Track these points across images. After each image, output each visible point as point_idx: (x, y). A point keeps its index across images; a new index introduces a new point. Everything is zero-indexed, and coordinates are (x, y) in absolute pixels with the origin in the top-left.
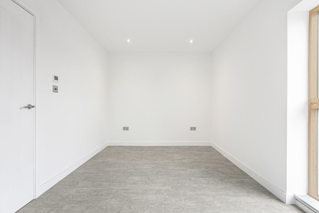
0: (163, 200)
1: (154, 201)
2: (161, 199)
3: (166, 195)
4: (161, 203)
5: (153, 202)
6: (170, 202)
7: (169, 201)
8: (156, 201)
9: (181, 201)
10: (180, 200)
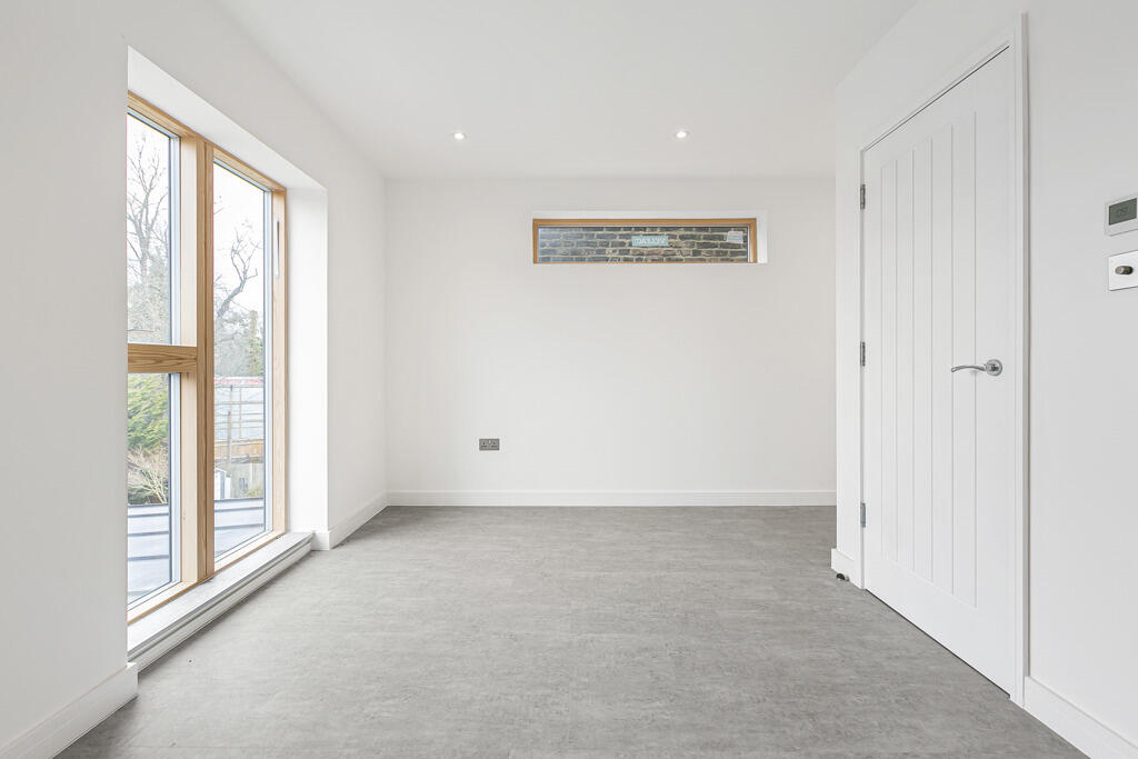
0: (550, 701)
1: (583, 696)
2: (557, 704)
3: (536, 718)
4: (557, 689)
5: (584, 692)
6: (529, 693)
7: (529, 696)
8: (575, 694)
9: (487, 696)
10: (492, 700)
